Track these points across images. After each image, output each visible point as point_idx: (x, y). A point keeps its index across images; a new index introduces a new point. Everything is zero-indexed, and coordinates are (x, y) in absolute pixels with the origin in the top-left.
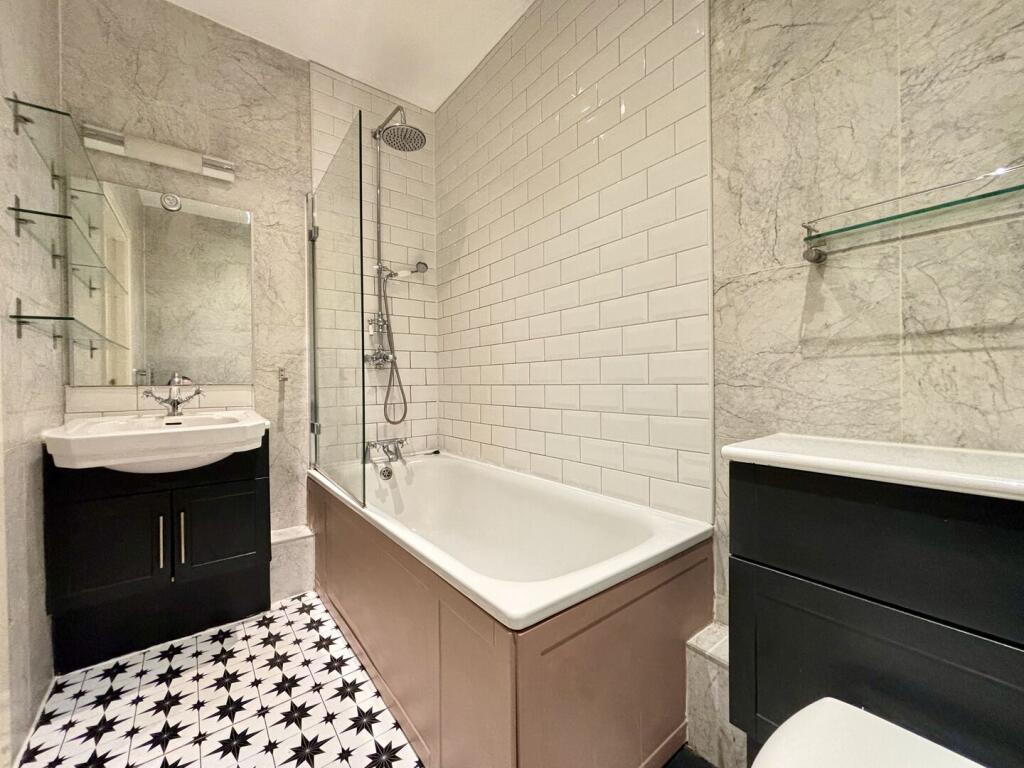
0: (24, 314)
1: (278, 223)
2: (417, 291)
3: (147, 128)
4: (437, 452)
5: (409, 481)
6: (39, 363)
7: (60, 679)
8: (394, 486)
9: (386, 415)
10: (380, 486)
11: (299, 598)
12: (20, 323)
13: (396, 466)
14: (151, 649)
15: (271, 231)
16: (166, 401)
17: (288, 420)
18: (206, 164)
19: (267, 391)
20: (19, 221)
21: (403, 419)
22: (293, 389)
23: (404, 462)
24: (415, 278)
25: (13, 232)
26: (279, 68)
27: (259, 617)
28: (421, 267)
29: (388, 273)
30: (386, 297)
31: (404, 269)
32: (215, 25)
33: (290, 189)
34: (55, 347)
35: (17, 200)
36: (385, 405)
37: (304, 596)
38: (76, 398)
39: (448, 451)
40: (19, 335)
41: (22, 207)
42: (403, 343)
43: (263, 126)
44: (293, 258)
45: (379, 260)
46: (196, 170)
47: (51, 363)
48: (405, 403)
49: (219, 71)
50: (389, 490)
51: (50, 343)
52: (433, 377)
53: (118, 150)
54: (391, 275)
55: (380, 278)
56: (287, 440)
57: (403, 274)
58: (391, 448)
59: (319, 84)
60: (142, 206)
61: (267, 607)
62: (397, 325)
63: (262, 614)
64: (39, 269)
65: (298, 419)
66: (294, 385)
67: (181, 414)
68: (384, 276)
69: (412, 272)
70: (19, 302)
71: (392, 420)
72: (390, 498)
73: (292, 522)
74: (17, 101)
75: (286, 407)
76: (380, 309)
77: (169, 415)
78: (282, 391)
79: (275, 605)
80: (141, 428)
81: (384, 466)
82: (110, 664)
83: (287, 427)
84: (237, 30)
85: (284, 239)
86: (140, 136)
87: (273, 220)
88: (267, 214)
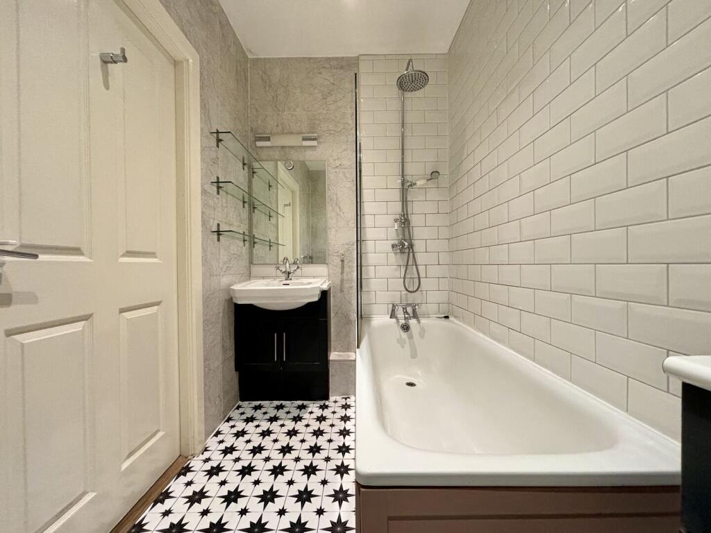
0: (221, 230)
1: (340, 165)
2: (433, 194)
3: (280, 128)
4: (447, 317)
5: (422, 335)
6: (232, 253)
7: (240, 403)
8: (411, 337)
9: (405, 286)
10: (400, 336)
11: (346, 399)
12: (219, 235)
13: (413, 322)
14: (274, 402)
15: (337, 170)
16: (284, 272)
17: (346, 285)
18: (304, 139)
19: (335, 268)
20: (219, 188)
21: (417, 290)
22: (349, 267)
23: (419, 322)
24: (430, 184)
25: (215, 193)
26: (342, 68)
27: (322, 403)
28: (435, 174)
29: (409, 184)
30: (406, 201)
31: (422, 179)
32: (310, 59)
33: (347, 141)
34: (244, 245)
35: (218, 178)
36: (404, 278)
37: (349, 398)
38: (255, 269)
39: (456, 317)
40: (219, 240)
41: (220, 181)
42: (420, 234)
43: (332, 107)
44: (349, 185)
45: (403, 176)
46: (300, 144)
47: (241, 253)
48: (419, 278)
49: (311, 84)
50: (407, 340)
51: (242, 243)
52: (444, 258)
53: (268, 144)
54: (411, 185)
55: (403, 189)
56: (345, 298)
57: (419, 183)
58: (409, 310)
59: (363, 68)
60: (309, 170)
61: (327, 398)
62: (415, 220)
63: (324, 402)
64: (234, 209)
65: (351, 286)
66: (349, 264)
67: (291, 279)
68: (406, 187)
69: (428, 180)
70: (218, 225)
71: (410, 290)
72: (407, 346)
73: (348, 349)
74: (218, 132)
75: (345, 277)
76: (403, 211)
77: (286, 280)
78: (343, 267)
79: (332, 398)
80: (274, 286)
81: (404, 322)
82: (257, 403)
83: (345, 290)
84: (318, 56)
85: (344, 174)
86: (278, 134)
87: (338, 163)
88: (335, 160)
